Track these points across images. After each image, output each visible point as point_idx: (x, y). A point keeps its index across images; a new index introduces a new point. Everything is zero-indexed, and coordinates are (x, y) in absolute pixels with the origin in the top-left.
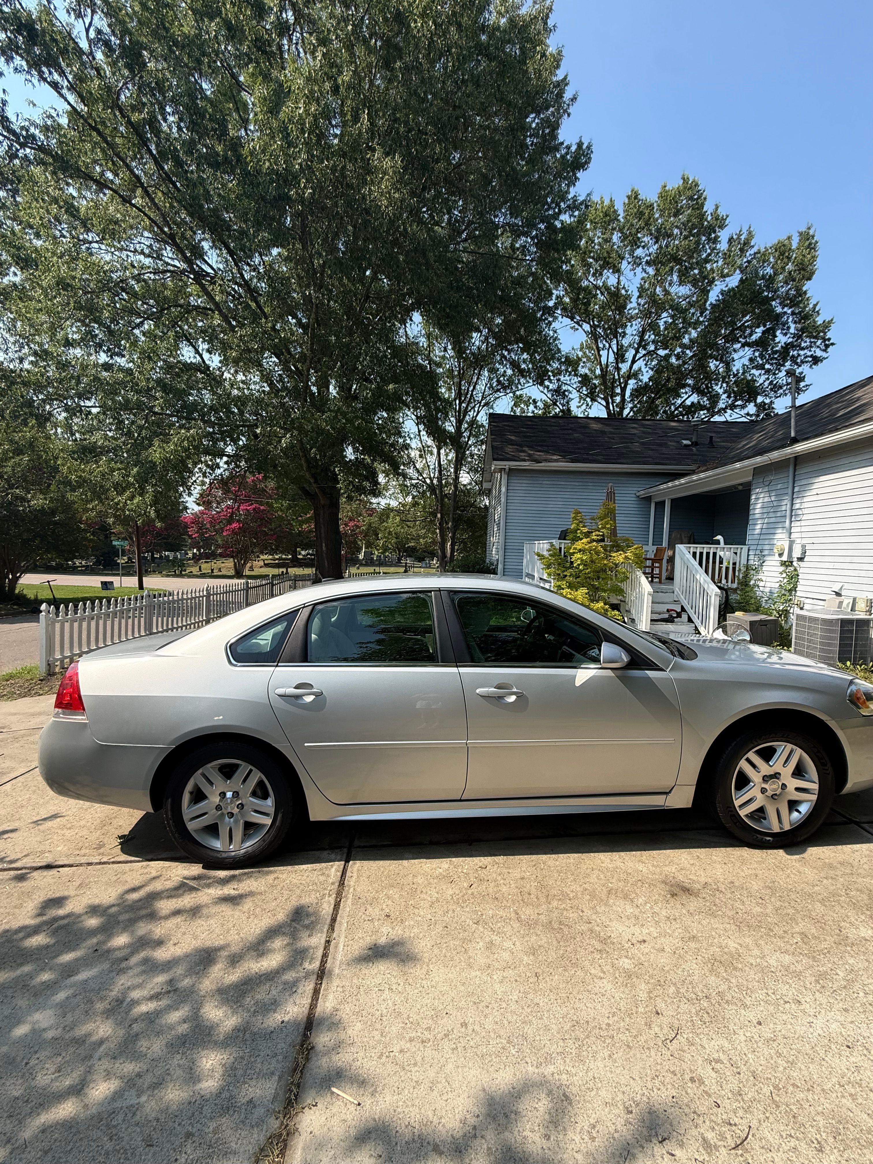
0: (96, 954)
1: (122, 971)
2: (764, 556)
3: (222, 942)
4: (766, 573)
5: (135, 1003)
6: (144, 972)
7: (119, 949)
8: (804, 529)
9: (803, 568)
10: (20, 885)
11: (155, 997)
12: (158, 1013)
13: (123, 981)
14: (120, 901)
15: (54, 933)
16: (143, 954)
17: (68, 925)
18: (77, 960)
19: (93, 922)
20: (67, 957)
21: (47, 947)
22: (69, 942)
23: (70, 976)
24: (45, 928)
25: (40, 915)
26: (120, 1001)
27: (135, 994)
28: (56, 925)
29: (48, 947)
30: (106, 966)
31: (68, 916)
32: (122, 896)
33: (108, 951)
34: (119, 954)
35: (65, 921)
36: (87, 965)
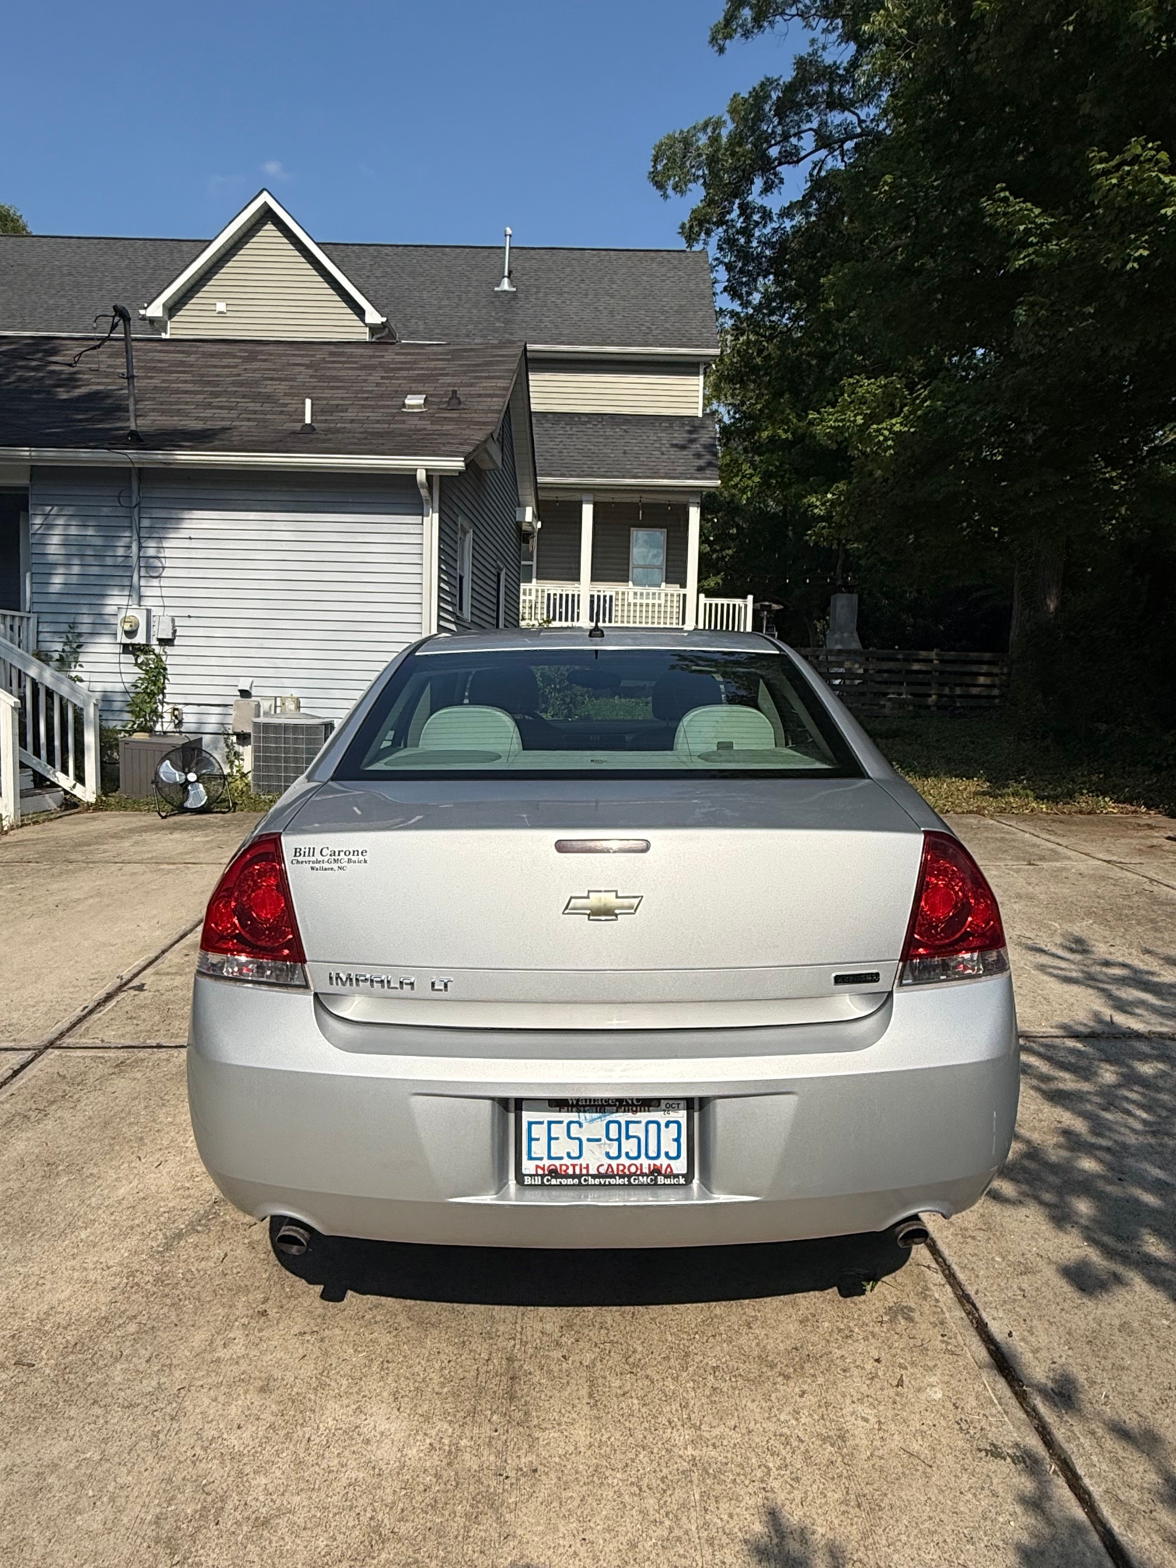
0: (1122, 1176)
1: (1124, 1147)
2: (80, 635)
3: (1032, 1092)
4: (87, 667)
5: (1144, 1122)
6: (1110, 1129)
7: (1100, 1161)
8: (165, 592)
9: (172, 658)
10: (1082, 1377)
11: (1129, 1113)
12: (1141, 1106)
13: (1132, 1140)
14: (1028, 1200)
15: (1130, 1238)
16: (1093, 1140)
17: (1109, 1233)
18: (1145, 1189)
19: (1083, 1207)
20: (1150, 1199)
21: (1157, 1232)
22: (1130, 1213)
23: (1168, 1184)
24: (1134, 1255)
25: (1118, 1279)
26: (1154, 1133)
27: (1138, 1126)
28: (1121, 1247)
29: (1155, 1230)
30: (1130, 1161)
31: (1092, 1241)
32: (1016, 1203)
33: (1112, 1169)
34: (1108, 1157)
35: (1106, 1239)
36: (1143, 1178)
